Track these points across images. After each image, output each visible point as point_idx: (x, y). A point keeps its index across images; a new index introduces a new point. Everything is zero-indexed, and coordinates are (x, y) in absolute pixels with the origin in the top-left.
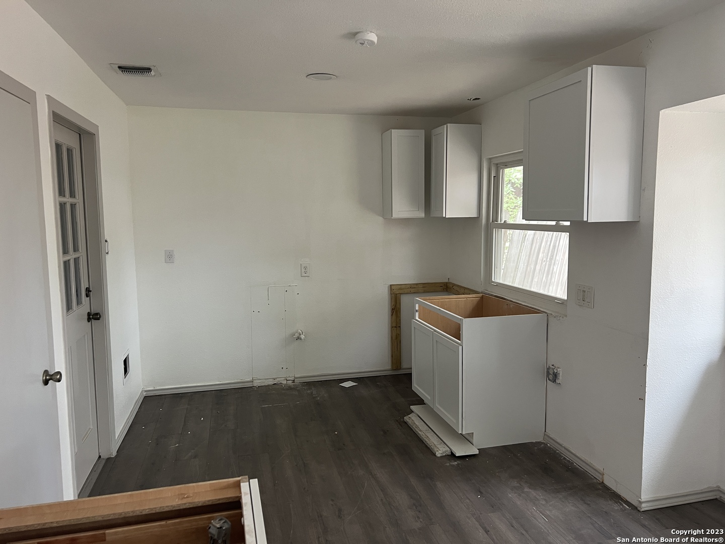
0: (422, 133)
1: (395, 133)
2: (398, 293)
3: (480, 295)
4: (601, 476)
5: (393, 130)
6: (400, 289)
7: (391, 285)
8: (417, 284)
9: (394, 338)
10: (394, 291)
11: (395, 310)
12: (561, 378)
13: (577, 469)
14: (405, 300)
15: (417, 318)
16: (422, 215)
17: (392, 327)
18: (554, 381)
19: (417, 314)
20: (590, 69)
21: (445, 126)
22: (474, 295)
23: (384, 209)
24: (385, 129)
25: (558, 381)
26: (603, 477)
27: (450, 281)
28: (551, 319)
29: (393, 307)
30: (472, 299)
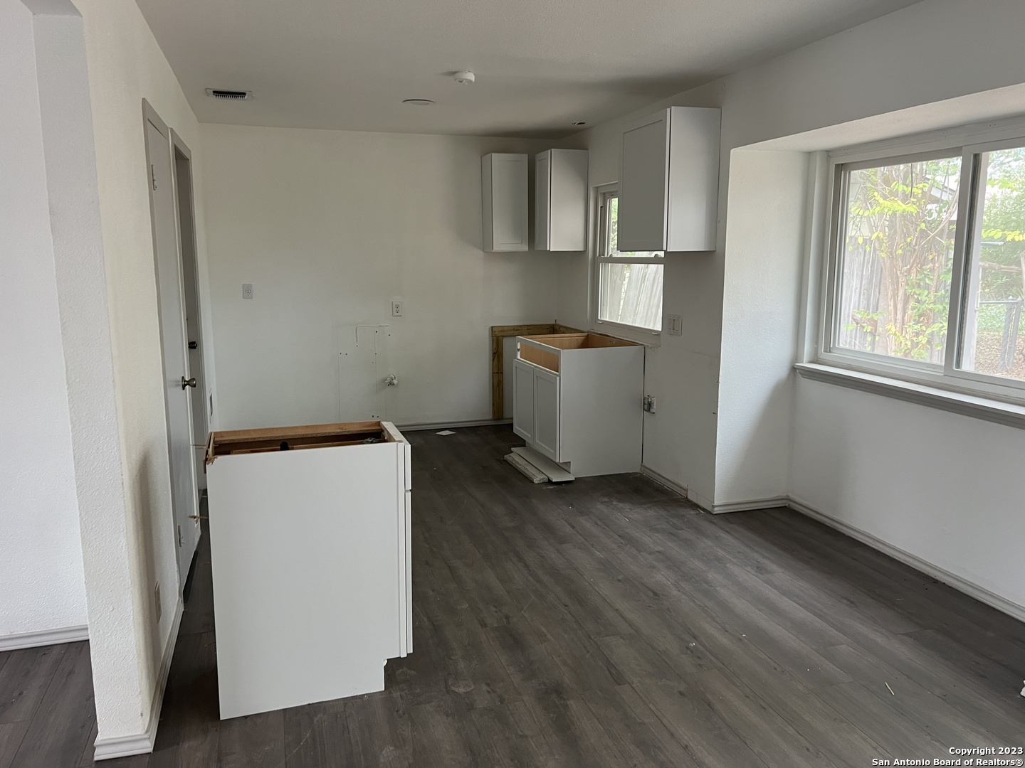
0: (525, 157)
1: (496, 157)
2: (500, 335)
3: (586, 334)
4: (685, 492)
5: (493, 154)
6: (502, 331)
7: (492, 327)
8: (520, 326)
9: (495, 385)
10: (497, 333)
11: (497, 354)
12: (655, 407)
13: (667, 490)
14: (507, 342)
15: (519, 357)
16: (525, 248)
17: (493, 373)
18: (649, 410)
19: (519, 353)
20: (668, 110)
21: (549, 151)
22: (579, 334)
23: (485, 242)
24: (486, 152)
25: (652, 410)
26: (687, 494)
27: (558, 323)
28: (647, 351)
29: (495, 351)
30: (578, 337)
